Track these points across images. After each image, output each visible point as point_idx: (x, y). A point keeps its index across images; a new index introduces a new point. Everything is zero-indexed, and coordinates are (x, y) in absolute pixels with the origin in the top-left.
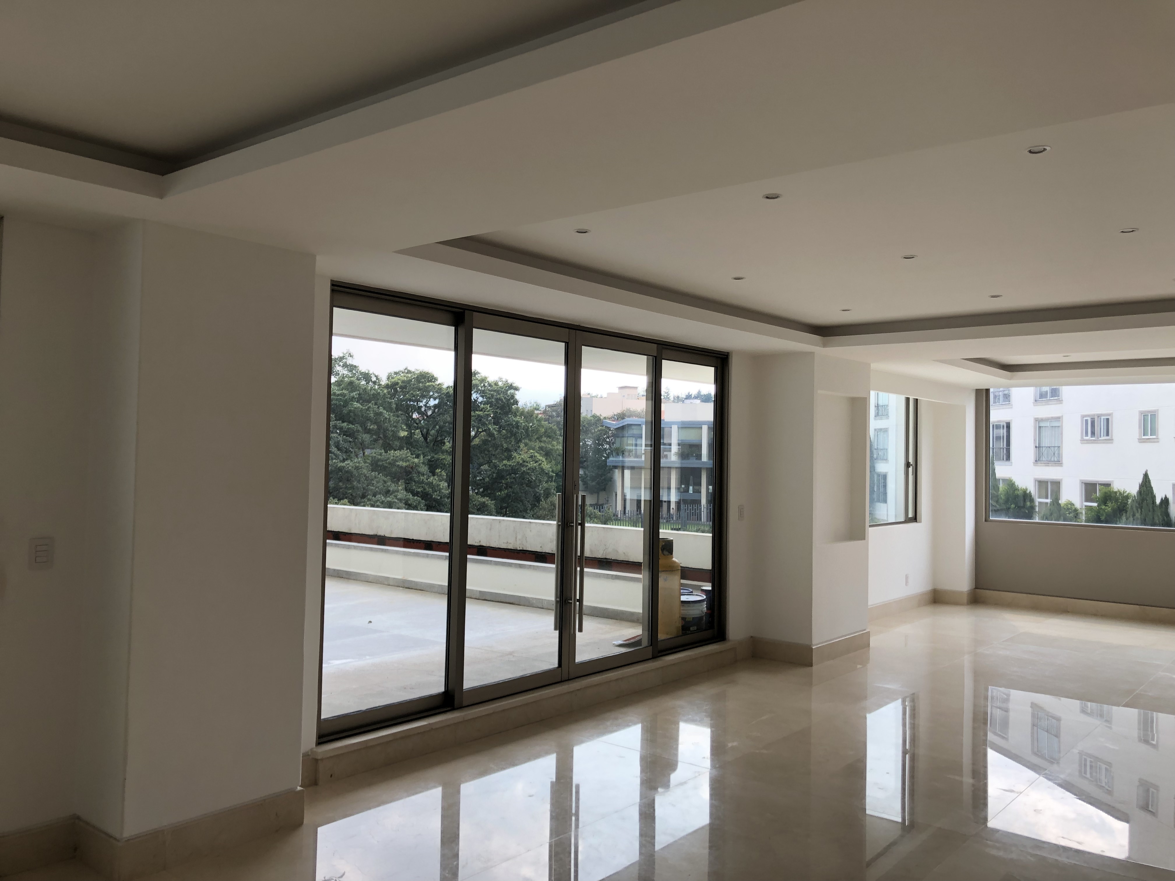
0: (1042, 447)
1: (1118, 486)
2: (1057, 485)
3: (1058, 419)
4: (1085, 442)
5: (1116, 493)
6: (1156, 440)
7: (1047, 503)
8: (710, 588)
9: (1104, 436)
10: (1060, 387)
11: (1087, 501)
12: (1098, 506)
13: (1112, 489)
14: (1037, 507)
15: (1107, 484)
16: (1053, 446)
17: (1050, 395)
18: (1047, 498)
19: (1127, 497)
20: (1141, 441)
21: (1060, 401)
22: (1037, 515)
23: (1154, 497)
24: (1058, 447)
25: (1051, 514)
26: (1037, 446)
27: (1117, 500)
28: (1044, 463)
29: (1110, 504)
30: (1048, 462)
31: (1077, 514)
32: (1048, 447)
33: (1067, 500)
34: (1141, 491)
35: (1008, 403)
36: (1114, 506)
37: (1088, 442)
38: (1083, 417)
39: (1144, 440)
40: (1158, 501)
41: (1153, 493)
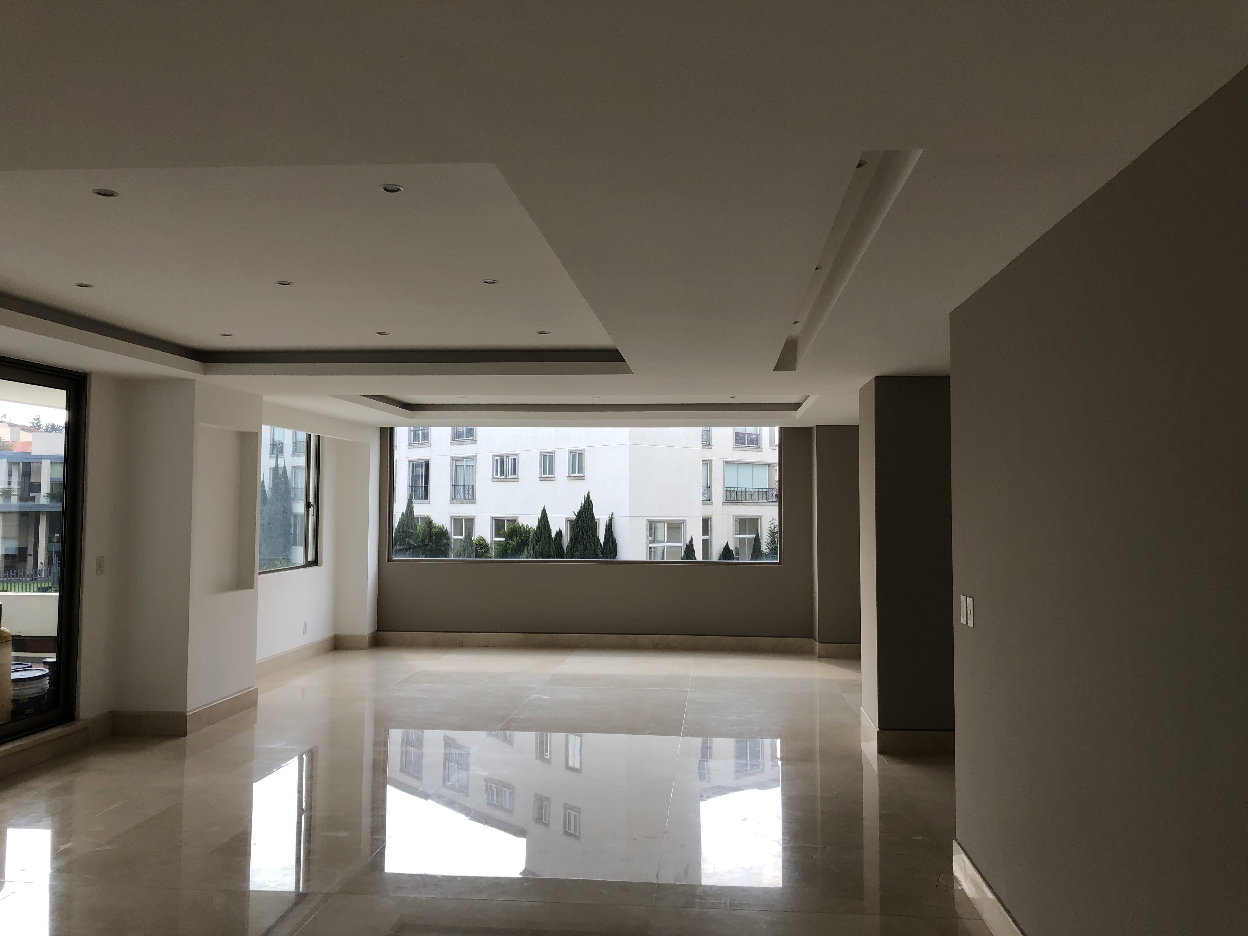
0: (458, 485)
1: (522, 522)
2: (470, 521)
3: (473, 458)
4: (496, 480)
5: (520, 527)
6: (553, 479)
7: (461, 540)
8: (54, 660)
9: (511, 475)
10: (475, 427)
11: (495, 537)
12: (505, 541)
13: (517, 525)
14: (453, 544)
15: (513, 520)
16: (468, 484)
17: (466, 435)
18: (462, 535)
19: (529, 532)
20: (542, 479)
21: (474, 441)
22: (453, 552)
23: (549, 531)
24: (472, 485)
25: (464, 551)
26: (454, 484)
27: (521, 535)
28: (460, 501)
29: (515, 539)
30: (462, 500)
31: (488, 549)
32: (463, 485)
33: (479, 536)
34: (540, 526)
35: (427, 442)
36: (518, 540)
37: (498, 480)
38: (494, 456)
39: (544, 479)
40: (553, 534)
41: (550, 527)
